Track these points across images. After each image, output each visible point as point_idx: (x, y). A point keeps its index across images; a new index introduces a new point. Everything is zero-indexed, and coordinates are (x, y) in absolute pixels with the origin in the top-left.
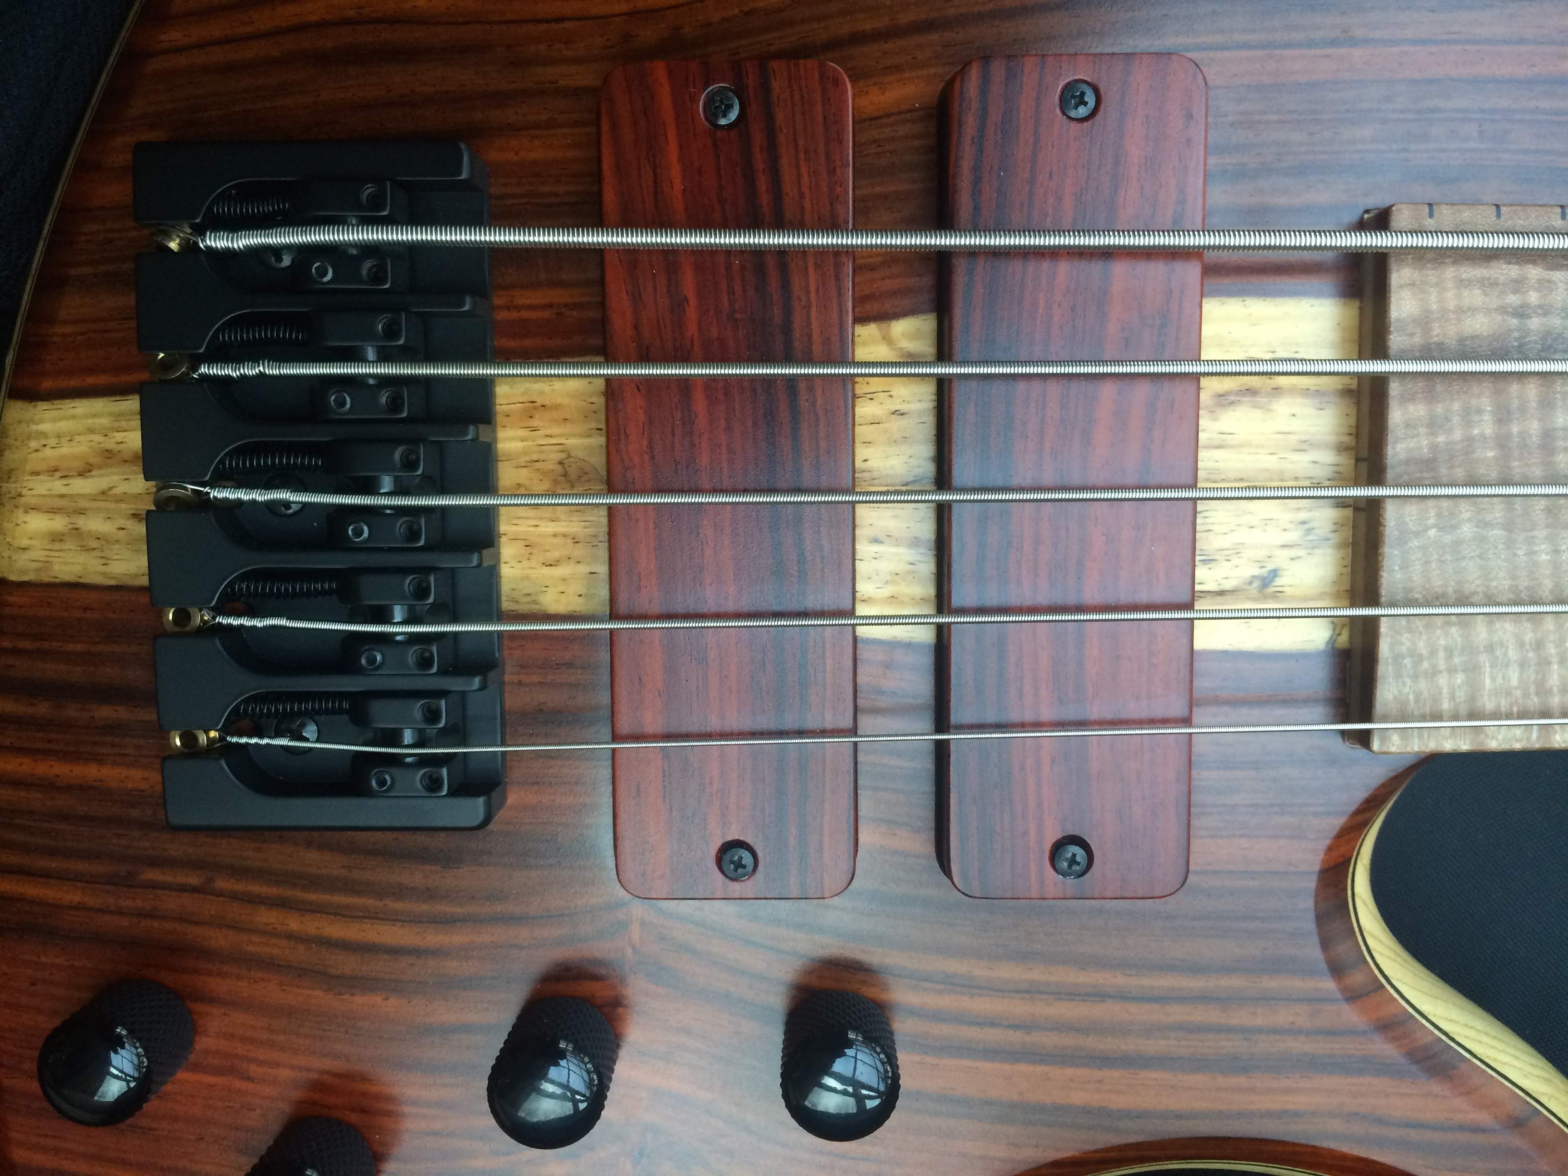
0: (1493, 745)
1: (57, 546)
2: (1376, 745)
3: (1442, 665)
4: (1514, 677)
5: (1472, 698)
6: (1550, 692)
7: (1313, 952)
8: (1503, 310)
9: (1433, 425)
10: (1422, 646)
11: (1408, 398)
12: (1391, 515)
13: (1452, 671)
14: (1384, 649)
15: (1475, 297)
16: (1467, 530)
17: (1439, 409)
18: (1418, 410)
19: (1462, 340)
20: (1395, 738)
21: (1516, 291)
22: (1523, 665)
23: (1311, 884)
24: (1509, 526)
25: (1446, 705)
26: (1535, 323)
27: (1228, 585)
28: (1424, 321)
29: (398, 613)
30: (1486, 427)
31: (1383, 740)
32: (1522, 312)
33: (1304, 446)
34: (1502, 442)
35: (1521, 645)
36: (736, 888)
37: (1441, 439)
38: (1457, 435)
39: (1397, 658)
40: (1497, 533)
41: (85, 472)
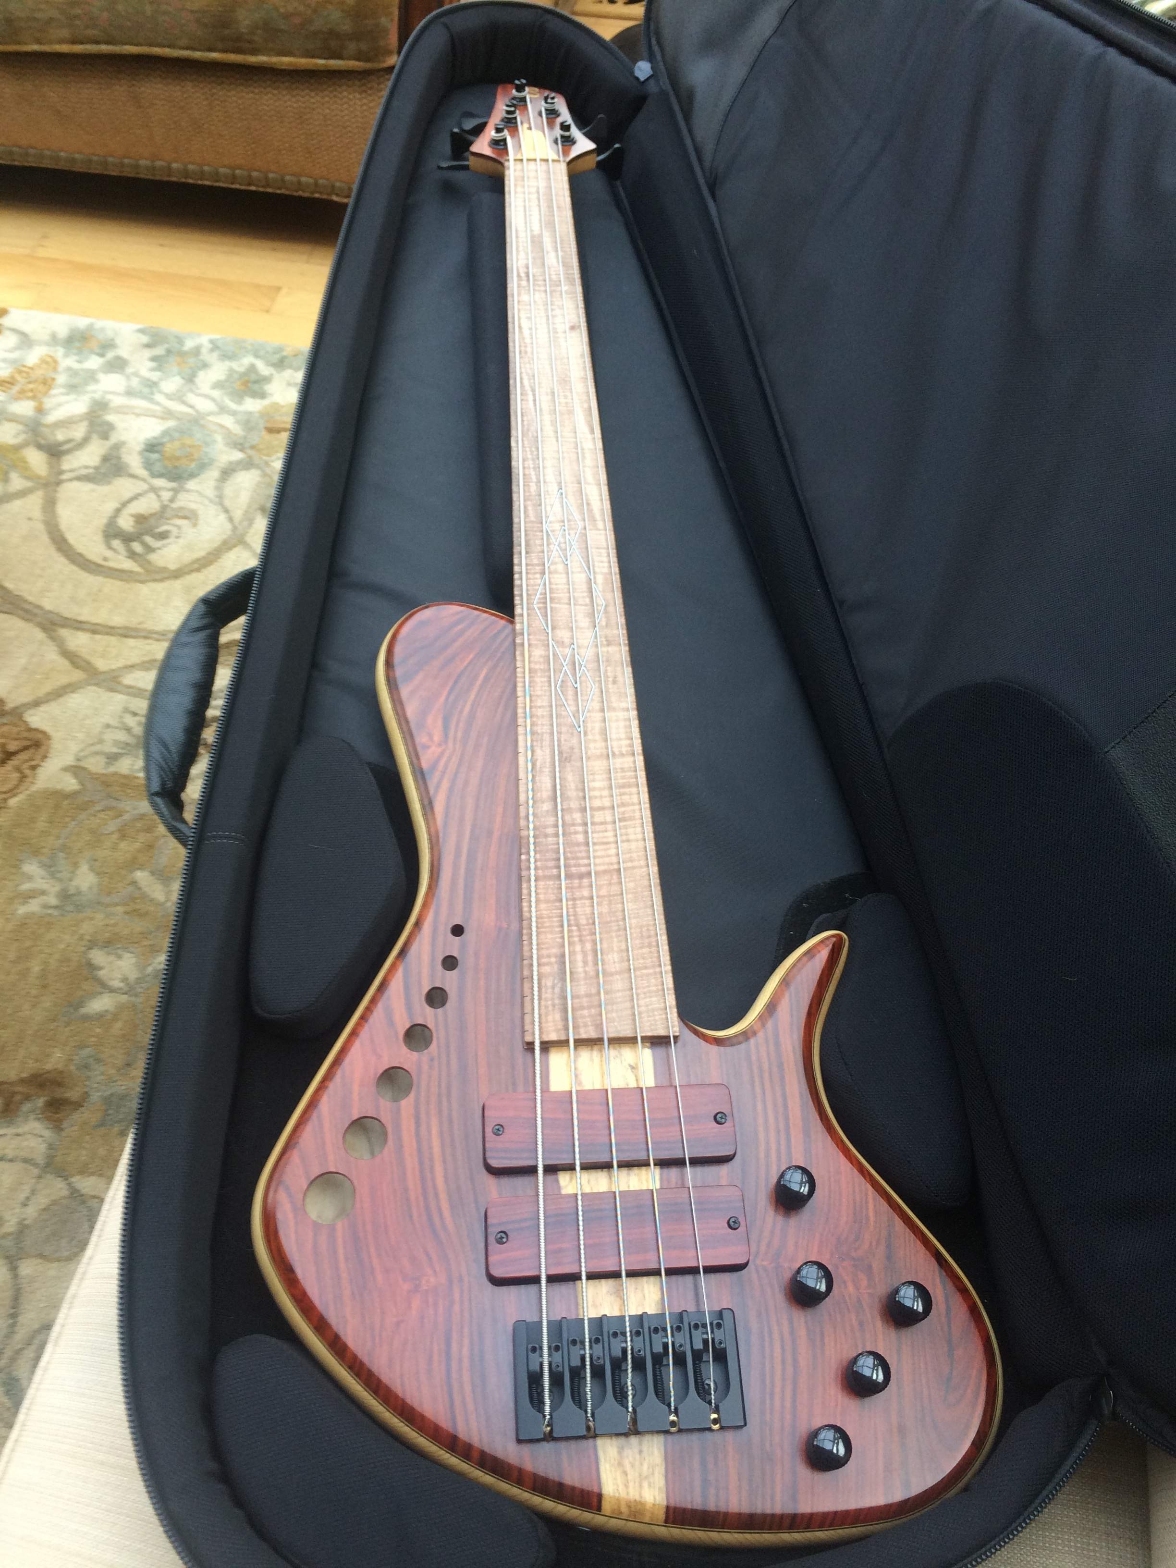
0: (674, 1003)
1: (652, 1485)
2: (677, 1034)
3: (652, 1018)
4: (654, 999)
5: (661, 1009)
6: (658, 989)
7: (743, 1046)
8: (553, 1010)
9: (586, 1026)
10: (648, 1024)
11: (579, 1034)
12: (612, 1035)
13: (654, 1015)
14: (649, 1034)
15: (550, 1018)
16: (614, 1015)
17: (581, 1025)
18: (582, 1030)
19: (562, 1020)
20: (675, 1029)
21: (548, 1007)
22: (651, 997)
23: (722, 1048)
24: (613, 1004)
25: (664, 1016)
26: (557, 1001)
27: (634, 1078)
28: (557, 1031)
29: (665, 1340)
30: (586, 1012)
31: (675, 1032)
32: (554, 1005)
33: (592, 1060)
34: (589, 1007)
35: (645, 998)
36: (743, 1223)
37: (590, 1023)
38: (589, 1019)
39: (652, 1030)
40: (615, 1007)
41: (625, 1473)
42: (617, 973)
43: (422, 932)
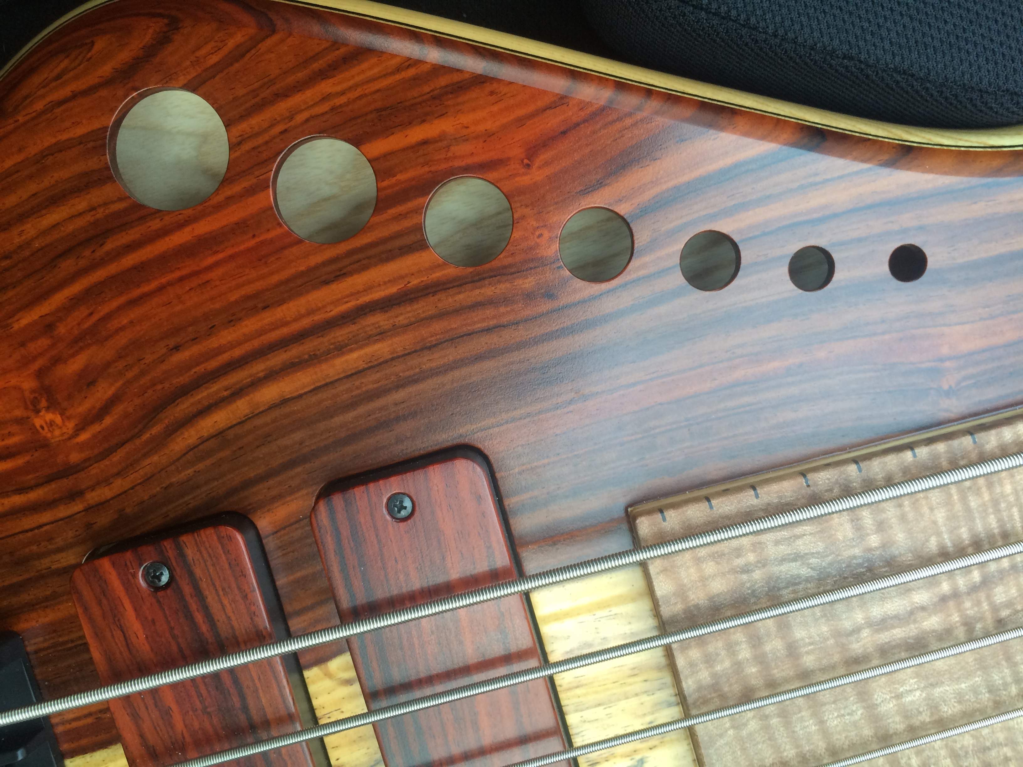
8: (733, 571)
11: (686, 647)
12: (699, 728)
18: (696, 653)
19: (711, 599)
24: (783, 714)
34: (760, 660)
37: (717, 669)
42: (871, 707)
43: (885, 171)
